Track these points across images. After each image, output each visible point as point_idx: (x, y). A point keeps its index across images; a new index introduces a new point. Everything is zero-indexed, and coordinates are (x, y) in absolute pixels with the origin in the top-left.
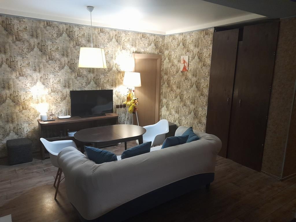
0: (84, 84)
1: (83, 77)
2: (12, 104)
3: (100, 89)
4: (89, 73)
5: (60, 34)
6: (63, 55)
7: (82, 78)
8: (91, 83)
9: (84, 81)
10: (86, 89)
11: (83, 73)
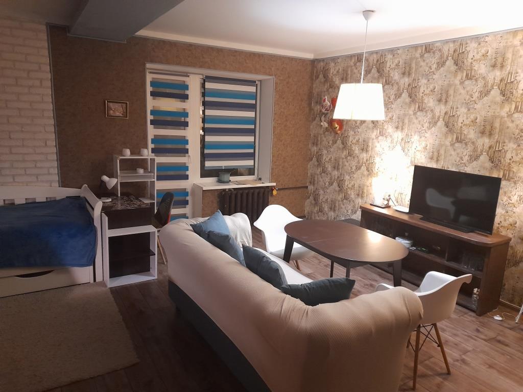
0: (466, 158)
1: (466, 144)
2: (366, 173)
3: (499, 175)
4: (482, 137)
5: (441, 64)
6: (440, 101)
7: (464, 146)
8: (482, 158)
9: (466, 152)
10: (469, 170)
11: (468, 137)
